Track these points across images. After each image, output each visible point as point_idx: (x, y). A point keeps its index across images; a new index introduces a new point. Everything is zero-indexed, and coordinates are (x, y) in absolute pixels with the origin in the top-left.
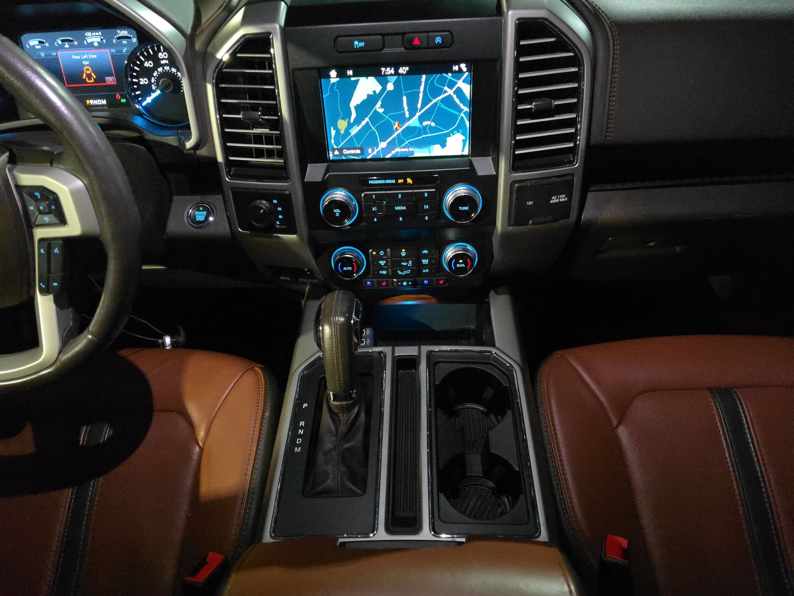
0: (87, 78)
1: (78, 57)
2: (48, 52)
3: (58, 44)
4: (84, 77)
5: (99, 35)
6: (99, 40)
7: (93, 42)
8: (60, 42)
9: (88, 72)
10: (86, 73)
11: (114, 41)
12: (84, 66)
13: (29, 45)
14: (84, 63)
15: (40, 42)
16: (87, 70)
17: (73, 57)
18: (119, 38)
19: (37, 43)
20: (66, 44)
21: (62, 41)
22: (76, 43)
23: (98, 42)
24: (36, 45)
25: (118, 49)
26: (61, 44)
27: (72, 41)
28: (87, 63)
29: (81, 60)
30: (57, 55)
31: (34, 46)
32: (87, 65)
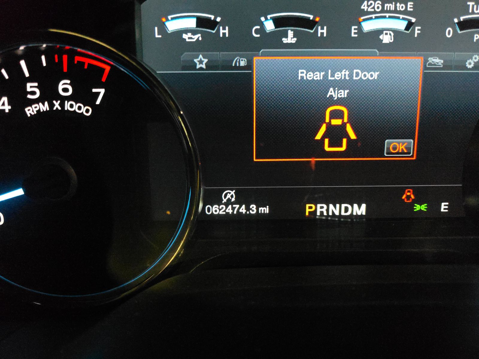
0: (327, 141)
1: (318, 76)
2: (220, 56)
3: (262, 31)
4: (319, 137)
5: (405, 12)
6: (401, 25)
7: (380, 32)
8: (270, 26)
9: (336, 122)
10: (329, 125)
11: (449, 32)
12: (332, 102)
13: (163, 29)
14: (331, 92)
15: (201, 22)
16: (337, 114)
17: (302, 74)
18: (463, 25)
19: (191, 23)
20: (290, 34)
21: (278, 22)
22: (322, 31)
23: (396, 33)
24: (186, 31)
25: (456, 56)
26: (272, 33)
27: (311, 24)
28: (344, 94)
29: (326, 84)
30: (249, 66)
31: (179, 33)
32: (340, 101)
